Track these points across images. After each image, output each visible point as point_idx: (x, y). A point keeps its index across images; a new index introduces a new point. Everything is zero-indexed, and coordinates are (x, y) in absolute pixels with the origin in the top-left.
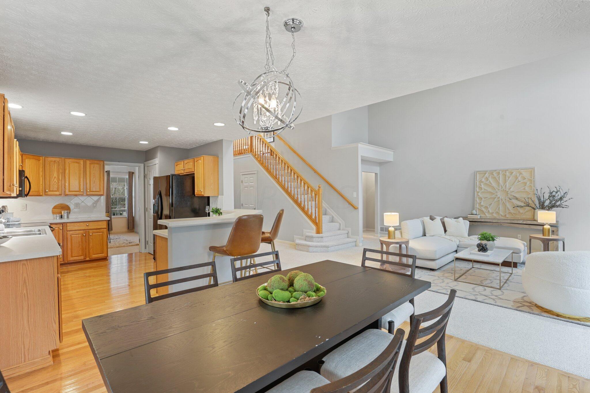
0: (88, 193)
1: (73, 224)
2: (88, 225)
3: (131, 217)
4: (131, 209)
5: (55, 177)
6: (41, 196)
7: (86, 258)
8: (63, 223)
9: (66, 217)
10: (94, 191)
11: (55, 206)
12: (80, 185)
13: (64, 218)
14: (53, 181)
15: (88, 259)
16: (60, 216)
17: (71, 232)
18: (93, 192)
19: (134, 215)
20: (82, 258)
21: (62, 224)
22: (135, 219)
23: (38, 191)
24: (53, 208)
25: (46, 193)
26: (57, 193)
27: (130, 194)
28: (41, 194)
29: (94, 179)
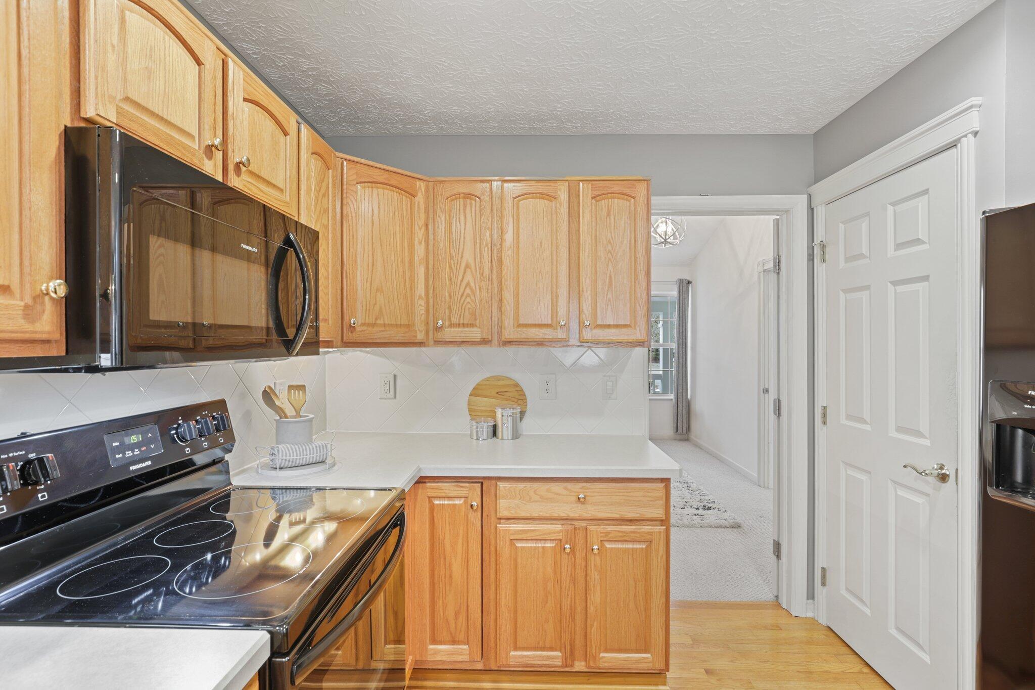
0: (587, 335)
1: (520, 486)
2: (582, 496)
3: (684, 400)
4: (684, 378)
5: (467, 266)
6: (421, 344)
7: (573, 661)
8: (484, 478)
9: (508, 433)
10: (609, 326)
11: (478, 385)
12: (557, 297)
13: (502, 439)
14: (462, 281)
15: (579, 666)
16: (491, 430)
17: (514, 527)
18: (607, 331)
19: (691, 396)
20: (554, 658)
21: (481, 481)
22: (692, 407)
23: (408, 326)
24: (471, 395)
25: (439, 336)
26: (475, 334)
27: (681, 341)
28: (420, 337)
29: (610, 268)
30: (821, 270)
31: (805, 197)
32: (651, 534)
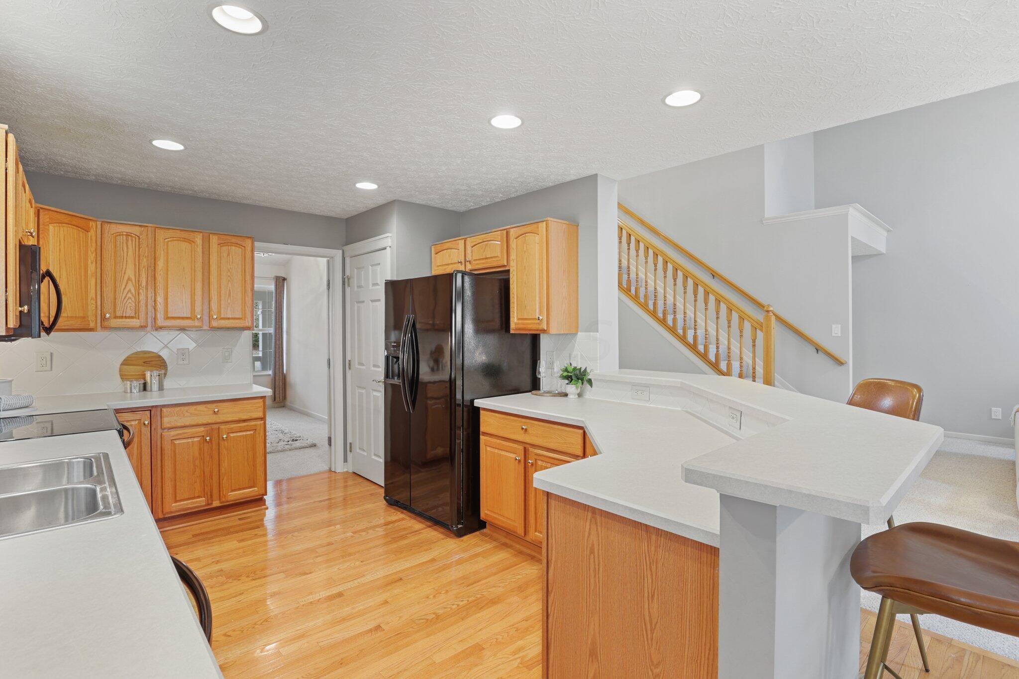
0: (215, 324)
1: (178, 409)
2: (216, 410)
3: (281, 374)
4: (280, 357)
5: (129, 279)
6: (91, 330)
7: (212, 501)
8: (153, 407)
9: (155, 387)
10: (229, 319)
11: (127, 357)
12: (195, 301)
13: (151, 391)
14: (124, 289)
15: (216, 504)
16: (142, 386)
17: (173, 433)
18: (227, 321)
19: (286, 370)
20: (200, 502)
21: (150, 409)
22: (288, 380)
23: (84, 318)
24: (122, 364)
25: (106, 324)
26: (135, 323)
27: (278, 326)
28: (92, 325)
29: (230, 285)
30: (348, 290)
31: (341, 252)
32: (255, 425)
